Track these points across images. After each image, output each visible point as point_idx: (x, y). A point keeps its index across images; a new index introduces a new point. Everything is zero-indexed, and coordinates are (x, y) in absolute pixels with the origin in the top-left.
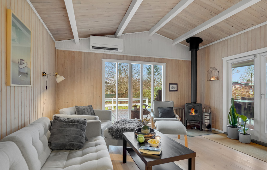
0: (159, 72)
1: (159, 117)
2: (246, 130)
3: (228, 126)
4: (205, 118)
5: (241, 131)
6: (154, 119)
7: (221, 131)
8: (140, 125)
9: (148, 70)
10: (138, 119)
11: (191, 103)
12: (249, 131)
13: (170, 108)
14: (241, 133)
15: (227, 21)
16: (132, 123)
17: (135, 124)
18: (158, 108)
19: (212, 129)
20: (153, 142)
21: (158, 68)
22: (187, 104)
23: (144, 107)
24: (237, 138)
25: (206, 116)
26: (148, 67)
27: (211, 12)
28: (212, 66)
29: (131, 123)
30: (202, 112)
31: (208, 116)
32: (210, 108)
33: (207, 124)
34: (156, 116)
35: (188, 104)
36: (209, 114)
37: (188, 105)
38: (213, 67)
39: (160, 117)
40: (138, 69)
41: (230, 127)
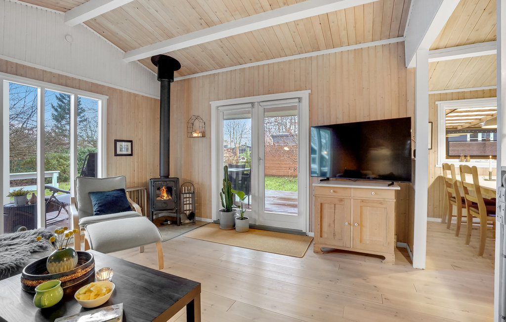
0: (83, 116)
1: (92, 215)
2: (244, 212)
3: (221, 211)
4: (185, 203)
5: (238, 215)
6: (82, 221)
7: (209, 220)
8: (41, 247)
9: (56, 110)
10: (32, 231)
11: (160, 177)
12: (248, 212)
13: (119, 192)
14: (238, 219)
15: (221, 43)
16: (10, 245)
17: (22, 248)
18: (90, 193)
19: (197, 218)
20: (92, 295)
21: (82, 108)
22: (152, 180)
23: (48, 195)
24: (233, 227)
25: (186, 198)
26: (57, 104)
27: (200, 19)
28: (194, 112)
29: (5, 246)
30: (181, 192)
31: (189, 198)
32: (191, 183)
33: (188, 213)
34: (85, 212)
35: (154, 180)
36: (190, 195)
37: (154, 182)
38: (197, 114)
39: (96, 214)
40: (28, 105)
41: (224, 211)
